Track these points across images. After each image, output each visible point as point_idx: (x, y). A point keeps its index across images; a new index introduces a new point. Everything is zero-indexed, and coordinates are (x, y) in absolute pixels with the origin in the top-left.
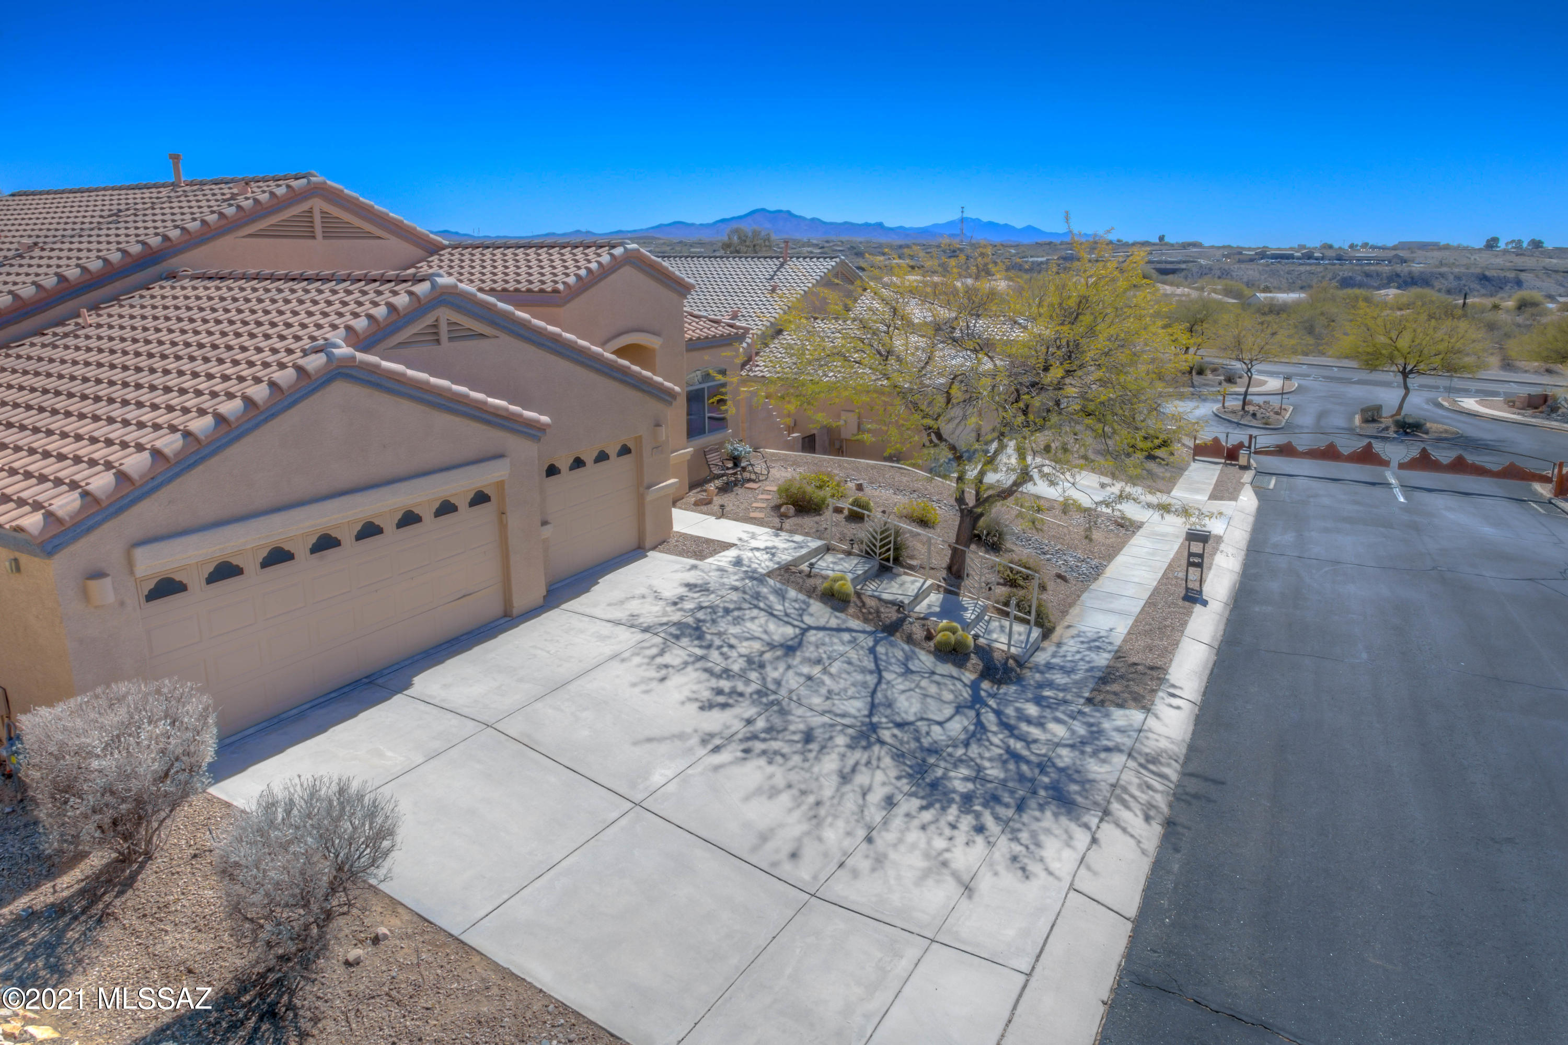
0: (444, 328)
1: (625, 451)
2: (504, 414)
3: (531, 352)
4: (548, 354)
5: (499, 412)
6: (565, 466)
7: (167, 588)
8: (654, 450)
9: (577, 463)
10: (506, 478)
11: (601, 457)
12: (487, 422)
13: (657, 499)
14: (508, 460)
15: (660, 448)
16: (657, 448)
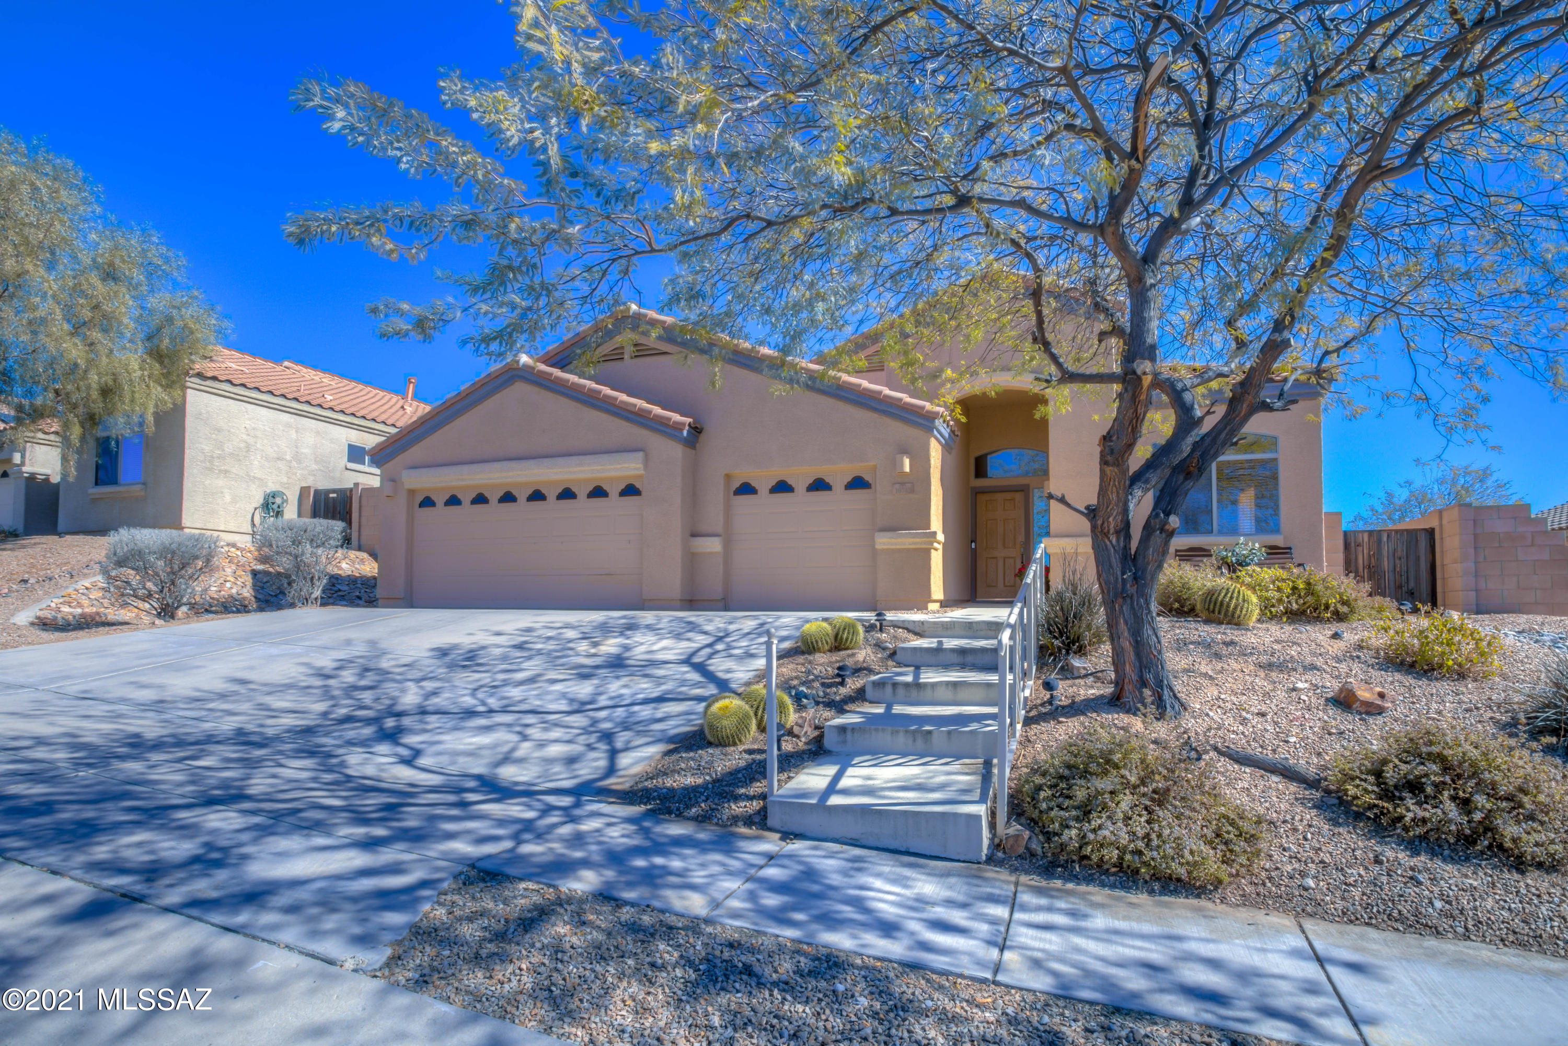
1: (858, 483)
2: (633, 409)
5: (629, 408)
6: (763, 487)
7: (428, 502)
8: (897, 486)
9: (782, 487)
10: (642, 472)
11: (819, 485)
12: (627, 419)
13: (899, 550)
14: (641, 454)
15: (909, 485)
16: (903, 484)
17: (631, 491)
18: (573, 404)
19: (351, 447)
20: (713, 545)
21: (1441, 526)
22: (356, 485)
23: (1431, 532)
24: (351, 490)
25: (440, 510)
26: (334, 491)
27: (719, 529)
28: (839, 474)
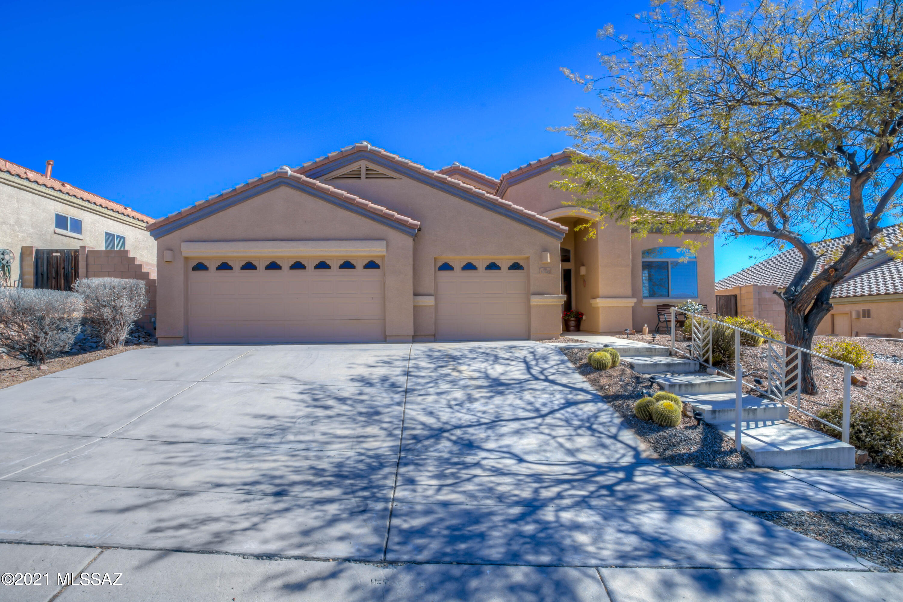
0: (363, 172)
1: (516, 266)
2: (380, 213)
3: (427, 189)
4: (441, 192)
5: (377, 212)
6: (458, 266)
7: (200, 267)
8: (542, 269)
9: (469, 267)
10: (385, 254)
11: (493, 267)
12: (373, 219)
13: (544, 306)
14: (385, 242)
15: (548, 269)
16: (545, 268)
17: (372, 265)
18: (329, 205)
19: (58, 216)
20: (429, 301)
21: (741, 294)
22: (83, 247)
23: (736, 296)
24: (76, 251)
25: (213, 274)
26: (57, 251)
27: (432, 292)
28: (505, 262)
